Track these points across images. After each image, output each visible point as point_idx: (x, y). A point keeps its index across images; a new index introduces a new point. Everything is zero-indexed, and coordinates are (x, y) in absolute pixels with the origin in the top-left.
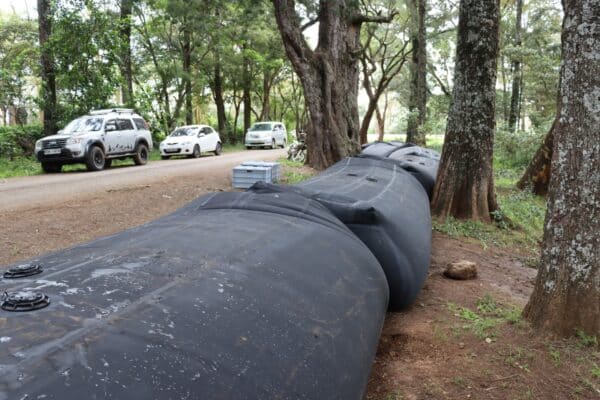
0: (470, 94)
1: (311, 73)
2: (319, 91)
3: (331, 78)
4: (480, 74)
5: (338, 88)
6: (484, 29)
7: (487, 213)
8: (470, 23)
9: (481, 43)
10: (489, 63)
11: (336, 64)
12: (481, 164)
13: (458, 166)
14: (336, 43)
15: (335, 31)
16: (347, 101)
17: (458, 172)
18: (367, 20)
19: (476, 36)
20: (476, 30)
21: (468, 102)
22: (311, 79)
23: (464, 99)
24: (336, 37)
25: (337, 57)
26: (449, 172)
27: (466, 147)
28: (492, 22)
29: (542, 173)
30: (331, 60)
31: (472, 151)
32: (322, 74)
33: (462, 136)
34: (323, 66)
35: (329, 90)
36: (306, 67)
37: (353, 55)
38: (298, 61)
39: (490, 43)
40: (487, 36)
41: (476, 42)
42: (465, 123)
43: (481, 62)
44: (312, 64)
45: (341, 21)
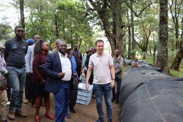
0: (163, 48)
1: (112, 41)
2: (114, 46)
3: (117, 42)
4: (165, 43)
5: (119, 45)
6: (165, 34)
7: (168, 73)
8: (162, 33)
9: (165, 37)
10: (166, 41)
11: (118, 38)
12: (166, 63)
13: (161, 63)
14: (118, 33)
15: (118, 30)
16: (121, 48)
17: (161, 65)
18: (125, 26)
19: (163, 35)
20: (164, 34)
21: (162, 49)
22: (113, 43)
23: (161, 49)
24: (118, 32)
25: (118, 37)
26: (159, 65)
27: (162, 59)
28: (167, 32)
29: (176, 65)
30: (117, 38)
31: (164, 60)
32: (115, 41)
33: (161, 57)
34: (115, 39)
35: (117, 45)
36: (111, 40)
37: (122, 36)
38: (109, 38)
39: (166, 37)
40: (166, 35)
41: (164, 36)
42: (162, 54)
43: (165, 41)
44: (112, 39)
45: (119, 27)
